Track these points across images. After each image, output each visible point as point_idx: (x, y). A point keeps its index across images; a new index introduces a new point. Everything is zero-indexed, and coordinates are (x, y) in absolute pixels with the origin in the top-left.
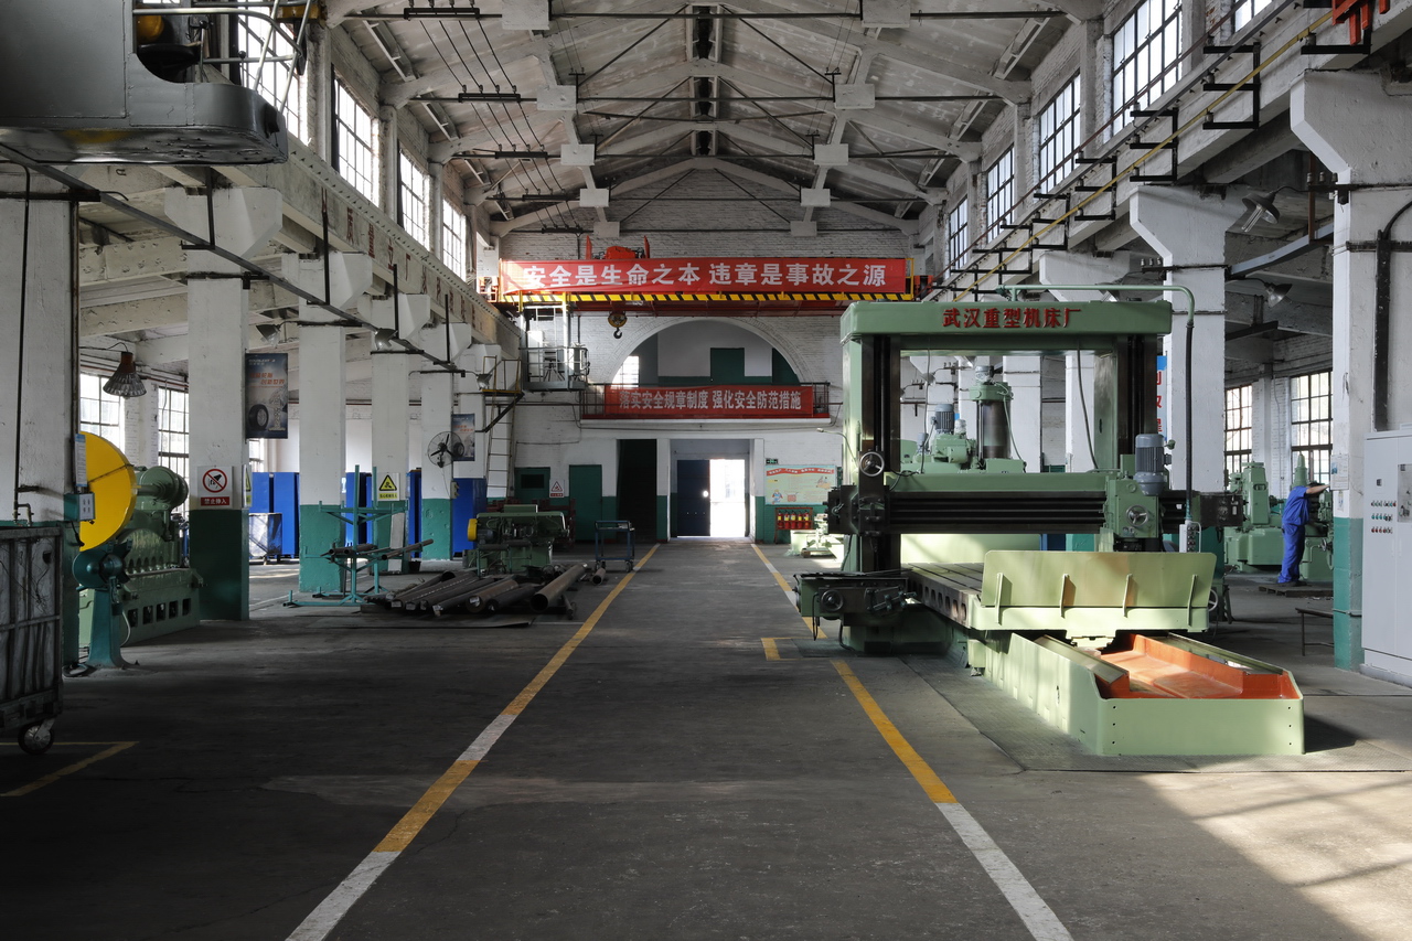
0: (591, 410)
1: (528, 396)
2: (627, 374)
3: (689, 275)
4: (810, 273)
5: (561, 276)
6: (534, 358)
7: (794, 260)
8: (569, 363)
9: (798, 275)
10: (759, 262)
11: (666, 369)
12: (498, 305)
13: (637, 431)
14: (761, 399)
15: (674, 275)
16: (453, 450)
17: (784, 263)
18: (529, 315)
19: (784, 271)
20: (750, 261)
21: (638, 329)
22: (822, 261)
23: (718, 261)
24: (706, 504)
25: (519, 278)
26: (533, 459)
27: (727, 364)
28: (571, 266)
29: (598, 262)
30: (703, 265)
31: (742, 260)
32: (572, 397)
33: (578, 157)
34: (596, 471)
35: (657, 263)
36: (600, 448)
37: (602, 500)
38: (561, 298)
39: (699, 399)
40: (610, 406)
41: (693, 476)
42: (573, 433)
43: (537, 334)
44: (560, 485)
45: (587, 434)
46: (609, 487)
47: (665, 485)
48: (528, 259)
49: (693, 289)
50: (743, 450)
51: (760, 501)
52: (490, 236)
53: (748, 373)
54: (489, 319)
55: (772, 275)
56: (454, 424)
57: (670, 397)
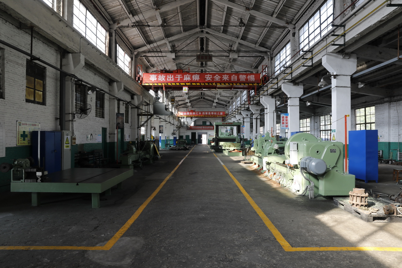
0: (188, 129)
1: (181, 127)
2: (192, 124)
3: (200, 113)
4: (214, 113)
5: (185, 114)
6: (182, 123)
7: (212, 112)
8: (186, 123)
9: (212, 113)
10: (208, 112)
11: (197, 124)
12: (178, 117)
13: (194, 131)
14: (208, 127)
15: (198, 113)
16: (174, 134)
17: (211, 112)
18: (181, 118)
19: (211, 113)
20: (207, 112)
21: (194, 119)
22: (215, 112)
23: (203, 112)
24: (202, 140)
25: (181, 114)
26: (181, 135)
27: (204, 123)
28: (186, 112)
29: (189, 112)
30: (202, 112)
31: (206, 112)
32: (186, 127)
33: (188, 101)
34: (189, 136)
35: (196, 112)
36: (189, 133)
37: (189, 139)
38: (185, 116)
39: (201, 127)
40: (190, 128)
41: (200, 136)
42: (186, 131)
43: (182, 120)
44: (184, 138)
45: (188, 131)
46: (190, 138)
47: (197, 138)
48: (181, 112)
49: (200, 115)
50: (206, 133)
51: (208, 139)
52: (176, 108)
53: (207, 124)
54: (177, 118)
55: (209, 113)
56: (174, 131)
57: (197, 127)
